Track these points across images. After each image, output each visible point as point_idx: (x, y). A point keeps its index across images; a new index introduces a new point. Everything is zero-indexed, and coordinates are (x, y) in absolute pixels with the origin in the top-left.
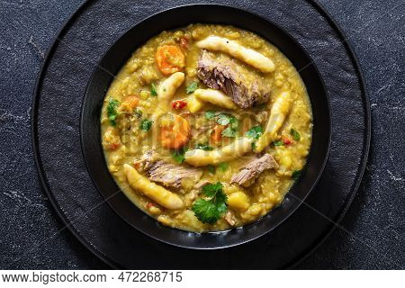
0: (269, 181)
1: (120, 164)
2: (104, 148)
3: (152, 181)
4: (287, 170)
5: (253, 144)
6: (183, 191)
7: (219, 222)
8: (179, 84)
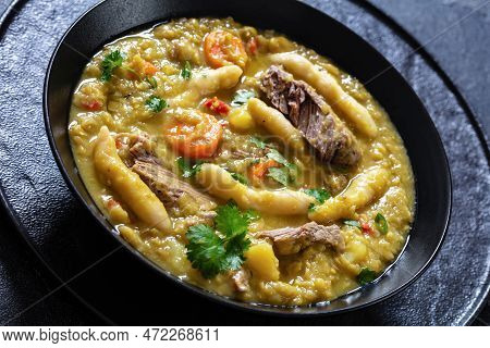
0: (320, 263)
1: (91, 130)
2: (75, 101)
3: (134, 171)
4: (354, 263)
5: (312, 205)
6: (177, 211)
7: (219, 278)
8: (228, 82)
